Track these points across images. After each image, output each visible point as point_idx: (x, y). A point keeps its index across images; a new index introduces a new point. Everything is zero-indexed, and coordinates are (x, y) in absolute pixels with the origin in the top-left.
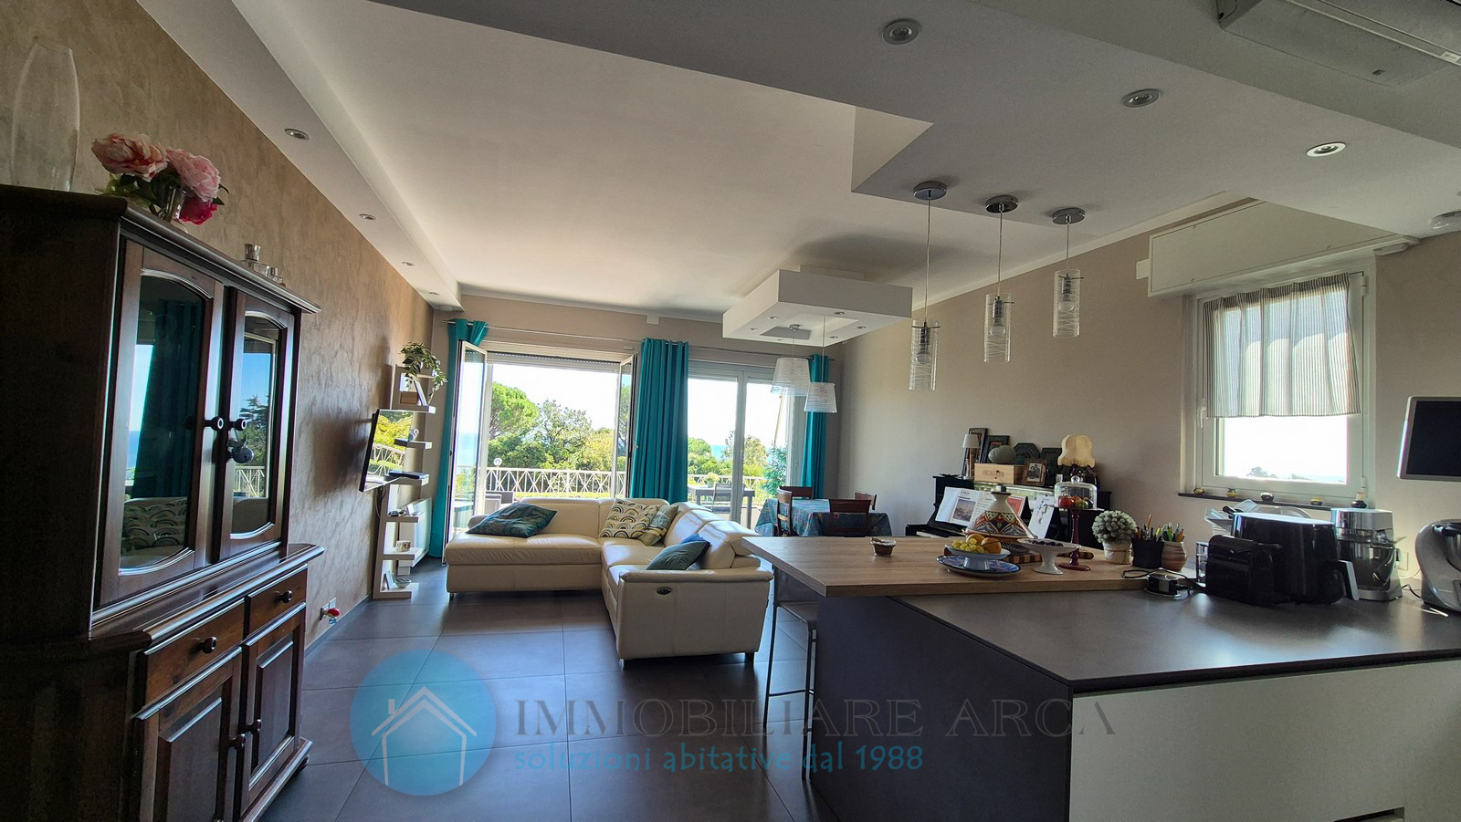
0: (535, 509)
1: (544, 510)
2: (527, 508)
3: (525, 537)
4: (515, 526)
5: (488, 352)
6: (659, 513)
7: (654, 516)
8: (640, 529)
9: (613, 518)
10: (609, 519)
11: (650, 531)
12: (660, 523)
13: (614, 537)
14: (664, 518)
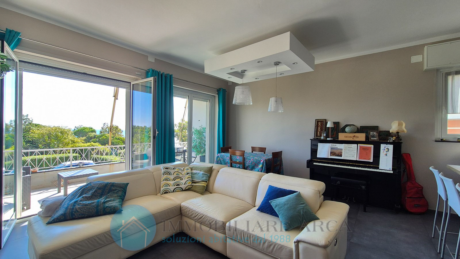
0: (113, 185)
2: (106, 185)
5: (20, 61)
6: (194, 171)
7: (192, 173)
8: (190, 184)
9: (166, 180)
10: (163, 181)
11: (197, 184)
12: (204, 178)
13: (173, 192)
14: (205, 175)
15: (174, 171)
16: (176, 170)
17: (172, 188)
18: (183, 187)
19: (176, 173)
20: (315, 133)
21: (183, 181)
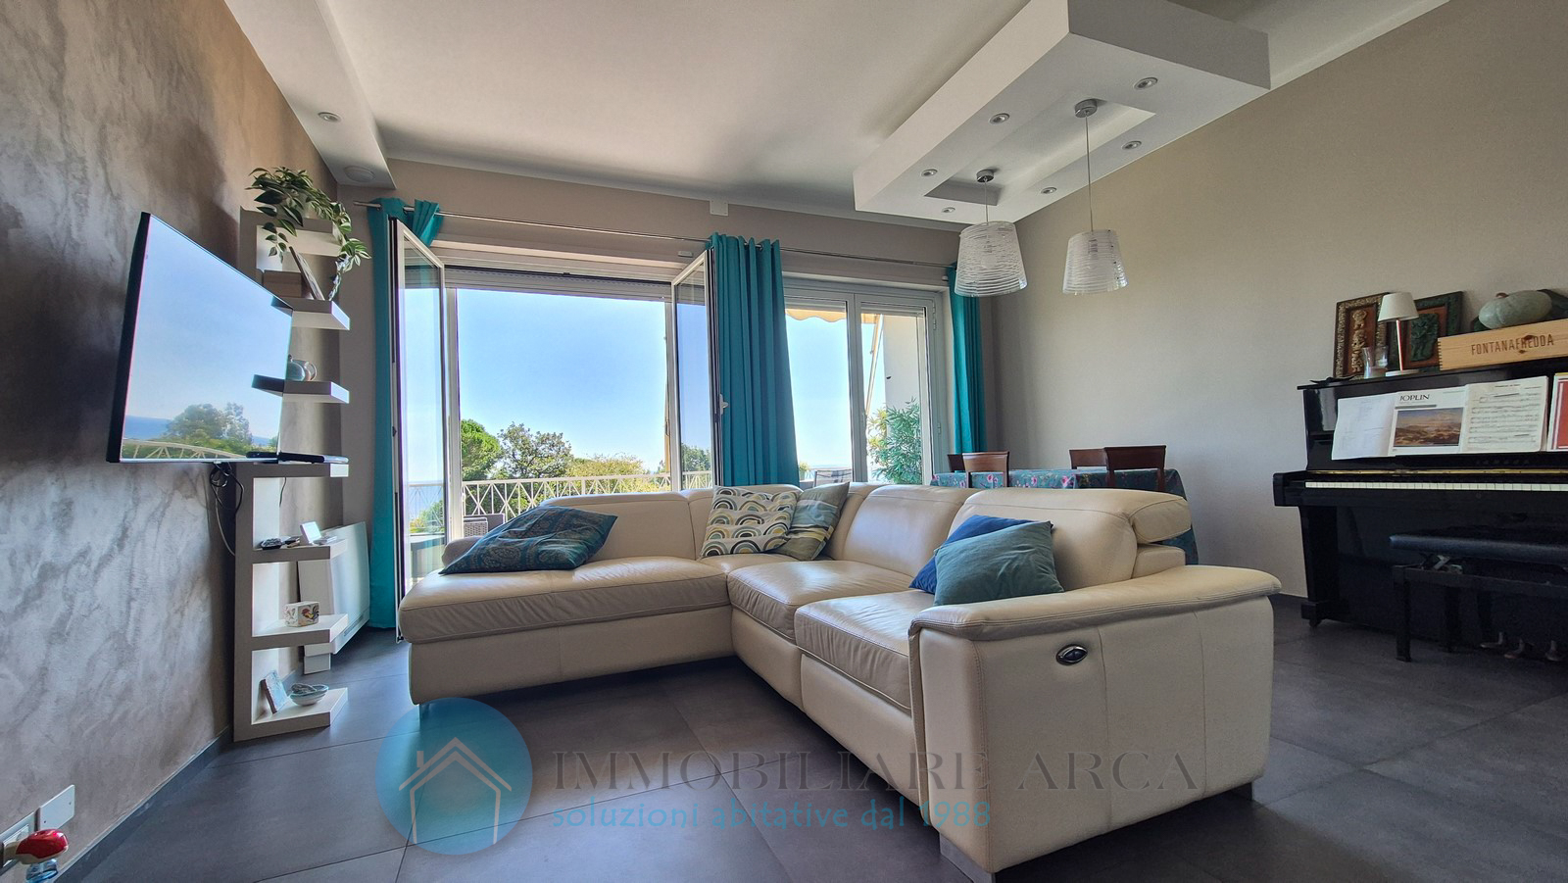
0: (577, 515)
1: (592, 515)
2: (560, 514)
3: (568, 567)
4: (544, 548)
5: (446, 266)
6: (802, 503)
7: (796, 509)
8: (780, 535)
9: (719, 520)
10: (712, 523)
11: (800, 535)
12: (820, 519)
13: (732, 553)
14: (826, 508)
15: (745, 499)
16: (752, 498)
17: (729, 542)
18: (759, 539)
19: (748, 505)
20: (1335, 363)
21: (763, 528)
